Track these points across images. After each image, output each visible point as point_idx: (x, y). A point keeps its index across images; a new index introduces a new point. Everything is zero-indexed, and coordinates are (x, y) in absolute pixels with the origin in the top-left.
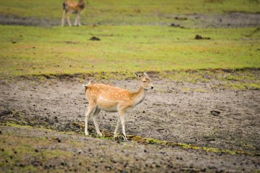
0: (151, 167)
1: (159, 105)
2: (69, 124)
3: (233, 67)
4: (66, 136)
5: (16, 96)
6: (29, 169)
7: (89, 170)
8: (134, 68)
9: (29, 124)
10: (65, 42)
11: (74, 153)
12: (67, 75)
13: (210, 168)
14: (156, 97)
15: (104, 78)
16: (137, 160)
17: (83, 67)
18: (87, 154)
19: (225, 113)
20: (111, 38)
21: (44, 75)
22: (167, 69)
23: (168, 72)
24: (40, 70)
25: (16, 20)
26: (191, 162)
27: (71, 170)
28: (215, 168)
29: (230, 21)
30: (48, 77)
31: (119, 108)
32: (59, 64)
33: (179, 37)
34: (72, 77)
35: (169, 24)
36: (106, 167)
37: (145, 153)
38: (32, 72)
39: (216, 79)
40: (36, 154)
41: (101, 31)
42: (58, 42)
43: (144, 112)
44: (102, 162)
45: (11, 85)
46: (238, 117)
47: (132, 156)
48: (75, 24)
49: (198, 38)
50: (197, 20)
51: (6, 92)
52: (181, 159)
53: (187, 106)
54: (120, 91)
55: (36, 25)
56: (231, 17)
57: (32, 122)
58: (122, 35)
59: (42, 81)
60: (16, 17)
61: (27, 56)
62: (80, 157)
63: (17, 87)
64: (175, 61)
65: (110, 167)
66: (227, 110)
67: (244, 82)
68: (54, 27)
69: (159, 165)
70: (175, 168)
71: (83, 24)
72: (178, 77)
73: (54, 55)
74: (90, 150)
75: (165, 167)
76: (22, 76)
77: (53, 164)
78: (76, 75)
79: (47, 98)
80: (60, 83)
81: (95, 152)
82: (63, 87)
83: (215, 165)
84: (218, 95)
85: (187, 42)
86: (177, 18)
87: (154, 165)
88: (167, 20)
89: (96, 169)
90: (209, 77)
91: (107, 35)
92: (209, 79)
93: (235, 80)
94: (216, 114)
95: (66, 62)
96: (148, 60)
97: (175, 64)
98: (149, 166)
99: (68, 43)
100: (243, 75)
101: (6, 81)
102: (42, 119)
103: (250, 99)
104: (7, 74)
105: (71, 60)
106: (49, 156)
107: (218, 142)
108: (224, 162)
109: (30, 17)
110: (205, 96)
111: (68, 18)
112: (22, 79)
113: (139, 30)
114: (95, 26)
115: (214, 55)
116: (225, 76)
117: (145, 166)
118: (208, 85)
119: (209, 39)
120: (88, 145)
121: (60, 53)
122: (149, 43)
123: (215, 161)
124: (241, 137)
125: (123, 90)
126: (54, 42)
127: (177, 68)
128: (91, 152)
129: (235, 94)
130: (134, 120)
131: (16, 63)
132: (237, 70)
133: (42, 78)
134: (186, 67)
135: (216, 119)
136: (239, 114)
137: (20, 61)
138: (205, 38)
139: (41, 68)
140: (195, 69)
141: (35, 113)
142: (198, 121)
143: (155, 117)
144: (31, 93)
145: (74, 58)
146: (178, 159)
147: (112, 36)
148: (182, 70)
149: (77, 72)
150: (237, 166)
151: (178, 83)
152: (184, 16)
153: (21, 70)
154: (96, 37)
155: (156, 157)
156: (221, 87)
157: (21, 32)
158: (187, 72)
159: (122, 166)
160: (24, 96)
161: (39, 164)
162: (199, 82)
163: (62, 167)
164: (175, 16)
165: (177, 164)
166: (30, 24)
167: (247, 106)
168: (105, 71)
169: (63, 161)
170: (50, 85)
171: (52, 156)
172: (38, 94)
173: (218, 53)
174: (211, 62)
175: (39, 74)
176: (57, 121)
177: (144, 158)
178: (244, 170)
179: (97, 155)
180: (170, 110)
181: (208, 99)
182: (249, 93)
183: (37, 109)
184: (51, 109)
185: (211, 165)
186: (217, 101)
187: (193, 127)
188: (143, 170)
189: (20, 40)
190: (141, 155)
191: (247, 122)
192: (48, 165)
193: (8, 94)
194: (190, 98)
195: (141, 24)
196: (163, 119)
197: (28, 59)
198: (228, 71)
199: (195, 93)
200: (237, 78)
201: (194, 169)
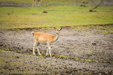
0: (57, 69)
1: (69, 41)
2: (28, 50)
3: (103, 24)
4: (22, 55)
5: (7, 38)
6: (2, 71)
7: (29, 70)
8: (60, 25)
9: (10, 50)
10: (31, 14)
11: (24, 63)
12: (30, 28)
13: (84, 69)
14: (68, 37)
15: (46, 29)
16: (51, 66)
17: (37, 25)
18: (29, 63)
19: (99, 44)
20: (53, 12)
21: (19, 29)
22: (74, 25)
23: (74, 26)
24: (18, 26)
25: (13, 5)
26: (76, 66)
27: (20, 71)
28: (86, 69)
29: (107, 3)
30: (21, 29)
31: (48, 43)
32: (27, 24)
33: (83, 11)
34: (32, 29)
35: (80, 5)
36: (37, 69)
37: (56, 63)
38: (14, 27)
39: (96, 29)
40: (6, 64)
41: (49, 9)
42: (28, 14)
43: (62, 44)
44: (35, 67)
45: (5, 33)
46: (104, 46)
47: (49, 64)
48: (38, 6)
49: (91, 11)
50: (93, 3)
51: (2, 36)
52: (71, 65)
53: (82, 41)
54: (49, 35)
55: (21, 7)
56: (108, 2)
57: (12, 49)
58: (58, 11)
59: (19, 31)
60: (13, 3)
61: (13, 20)
62: (26, 65)
63: (7, 34)
64: (78, 22)
65: (38, 69)
66: (100, 42)
67: (108, 30)
68: (29, 7)
69: (61, 68)
70: (68, 69)
71: (41, 6)
72: (79, 29)
73: (25, 20)
74: (31, 61)
75: (63, 68)
76: (10, 29)
77: (13, 68)
78: (34, 28)
79: (20, 39)
80: (26, 32)
81: (33, 63)
82: (27, 34)
83: (86, 68)
84: (96, 36)
85: (86, 13)
86: (84, 3)
87: (58, 68)
88: (79, 3)
89: (32, 70)
90: (93, 28)
91: (51, 11)
92: (93, 29)
93: (104, 29)
94: (94, 44)
95: (30, 23)
96: (66, 21)
97: (78, 23)
98: (56, 68)
99: (33, 14)
100: (108, 27)
101: (3, 31)
102: (16, 48)
103: (110, 37)
104: (3, 28)
105: (33, 22)
106: (12, 64)
107: (93, 57)
108: (90, 66)
109: (19, 3)
110: (90, 36)
111: (35, 3)
112: (9, 30)
113: (65, 8)
114: (46, 6)
115: (96, 19)
116: (100, 28)
117: (54, 68)
118: (92, 32)
119: (95, 11)
120: (31, 59)
121: (28, 19)
122: (68, 14)
123: (86, 65)
124: (104, 55)
125: (50, 35)
126: (27, 14)
127: (79, 24)
128: (32, 62)
129: (104, 35)
130: (57, 48)
131: (8, 23)
132: (105, 25)
133: (19, 30)
134: (83, 24)
135: (94, 47)
136: (105, 44)
137: (10, 22)
138: (94, 11)
139: (19, 25)
140: (87, 25)
141: (13, 45)
142: (86, 48)
143: (67, 46)
144: (13, 36)
145: (34, 21)
146: (70, 65)
147: (53, 11)
148: (81, 25)
149: (34, 27)
150: (96, 68)
151: (79, 31)
152: (87, 2)
153: (10, 26)
154: (46, 11)
155: (60, 64)
156: (98, 33)
157: (13, 10)
158: (83, 26)
159: (44, 68)
160: (10, 38)
161: (7, 68)
162: (88, 31)
163: (17, 69)
164: (83, 2)
165: (69, 67)
166: (19, 6)
167: (108, 41)
168: (47, 26)
169: (18, 67)
170: (22, 33)
171: (13, 65)
172: (16, 37)
173: (98, 18)
174: (94, 22)
175: (17, 28)
176: (23, 49)
177: (55, 65)
178: (99, 69)
179: (34, 64)
180: (74, 43)
181: (92, 38)
182: (110, 35)
183: (15, 43)
184: (21, 43)
185: (84, 67)
186: (95, 39)
187: (83, 50)
188: (53, 70)
189: (12, 13)
190: (54, 63)
191: (108, 48)
192: (11, 69)
193: (3, 37)
194: (84, 37)
195: (68, 5)
196: (71, 47)
197: (14, 21)
198: (101, 25)
199: (86, 35)
200: (105, 29)
201: (76, 69)
